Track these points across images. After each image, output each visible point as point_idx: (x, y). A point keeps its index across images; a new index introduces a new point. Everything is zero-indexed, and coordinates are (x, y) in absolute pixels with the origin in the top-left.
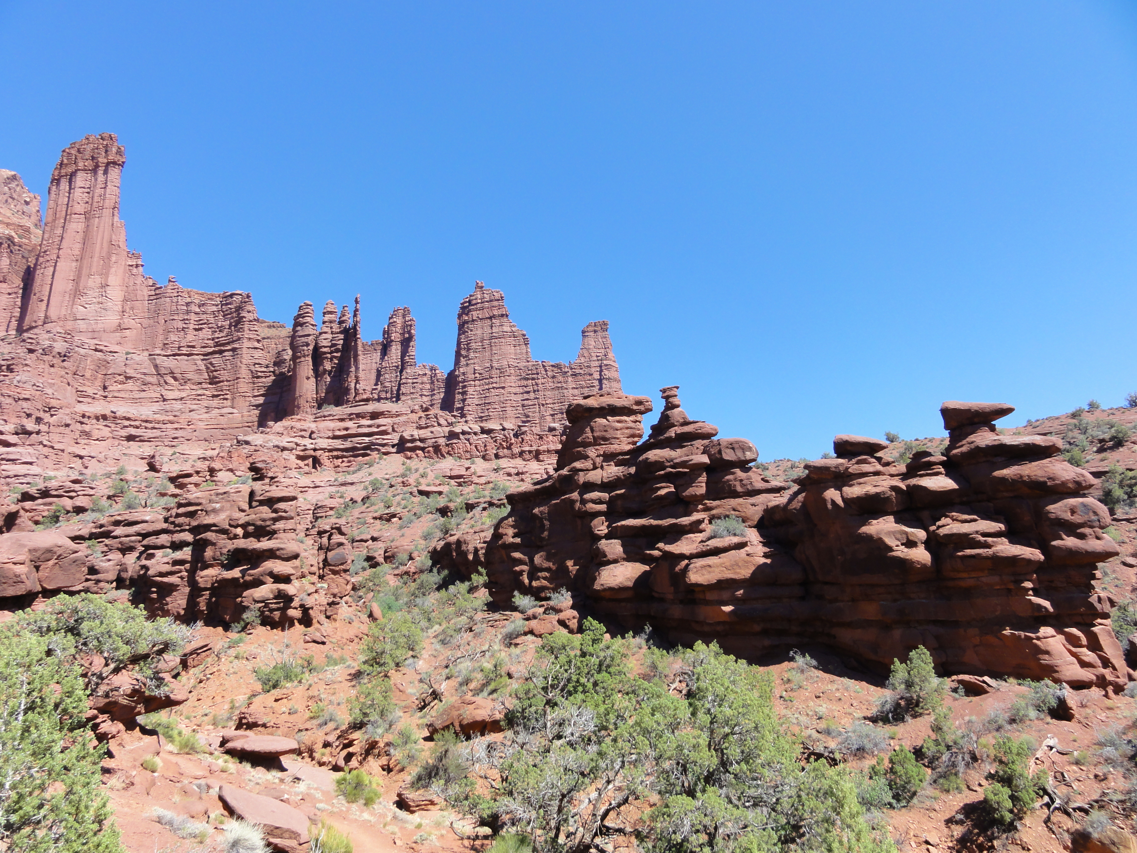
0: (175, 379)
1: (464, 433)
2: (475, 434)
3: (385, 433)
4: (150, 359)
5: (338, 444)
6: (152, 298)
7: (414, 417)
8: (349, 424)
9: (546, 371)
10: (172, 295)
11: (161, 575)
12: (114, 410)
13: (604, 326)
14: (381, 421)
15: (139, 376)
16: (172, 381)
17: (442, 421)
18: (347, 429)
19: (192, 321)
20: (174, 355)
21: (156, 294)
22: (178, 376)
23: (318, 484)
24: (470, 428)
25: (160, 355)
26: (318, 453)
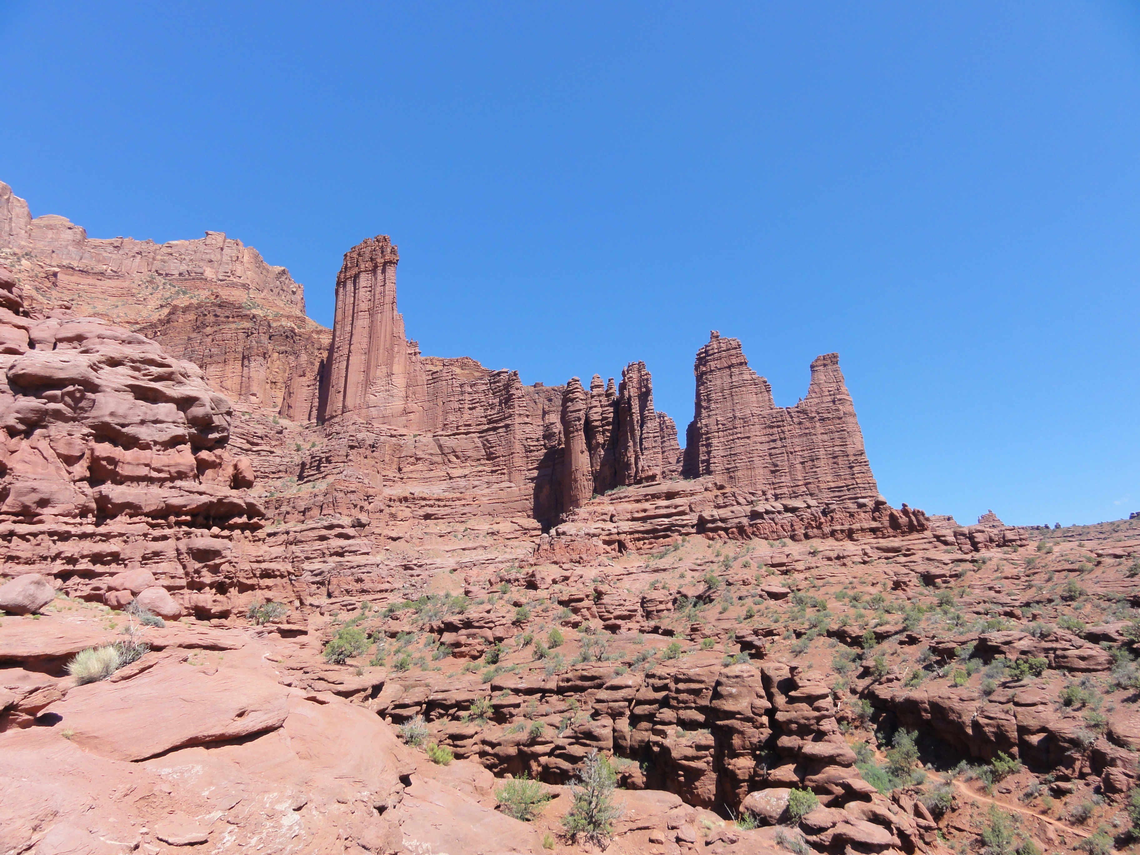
0: (458, 457)
1: (767, 512)
2: (779, 512)
3: (683, 513)
4: (434, 440)
5: (638, 526)
6: (430, 382)
7: (710, 495)
8: (647, 505)
9: (792, 417)
10: (447, 378)
11: (687, 758)
12: (413, 492)
13: (833, 359)
14: (677, 501)
15: (427, 457)
16: (454, 459)
17: (741, 500)
18: (645, 511)
19: (466, 401)
20: (454, 435)
21: (433, 379)
22: (460, 454)
23: (631, 570)
24: (773, 507)
25: (442, 435)
26: (623, 537)
